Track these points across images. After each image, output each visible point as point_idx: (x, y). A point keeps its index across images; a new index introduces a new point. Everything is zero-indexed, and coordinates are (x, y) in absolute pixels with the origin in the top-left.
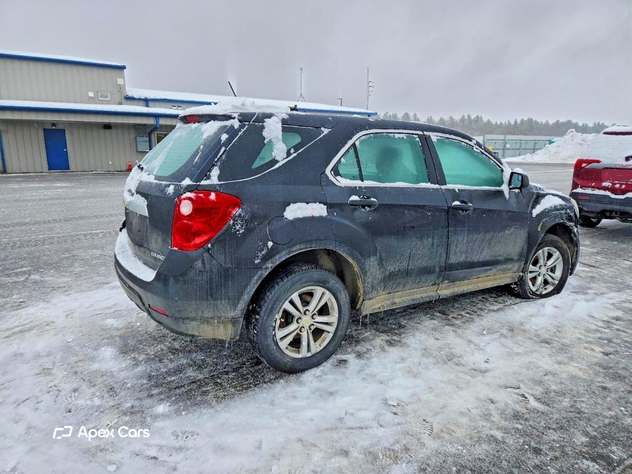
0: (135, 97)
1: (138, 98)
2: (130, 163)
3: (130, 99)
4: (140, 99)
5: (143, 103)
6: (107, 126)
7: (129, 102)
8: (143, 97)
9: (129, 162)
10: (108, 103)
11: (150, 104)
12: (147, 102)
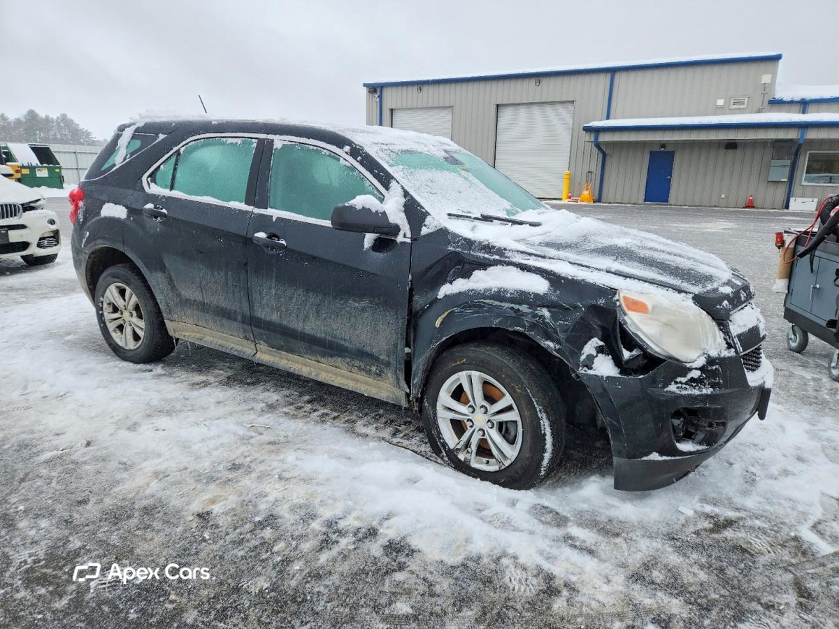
0: (785, 99)
1: (789, 99)
2: (751, 198)
3: (776, 103)
4: (792, 102)
5: (797, 107)
6: (731, 145)
7: (775, 107)
8: (797, 98)
9: (751, 196)
10: (741, 111)
11: (811, 107)
12: (804, 105)
